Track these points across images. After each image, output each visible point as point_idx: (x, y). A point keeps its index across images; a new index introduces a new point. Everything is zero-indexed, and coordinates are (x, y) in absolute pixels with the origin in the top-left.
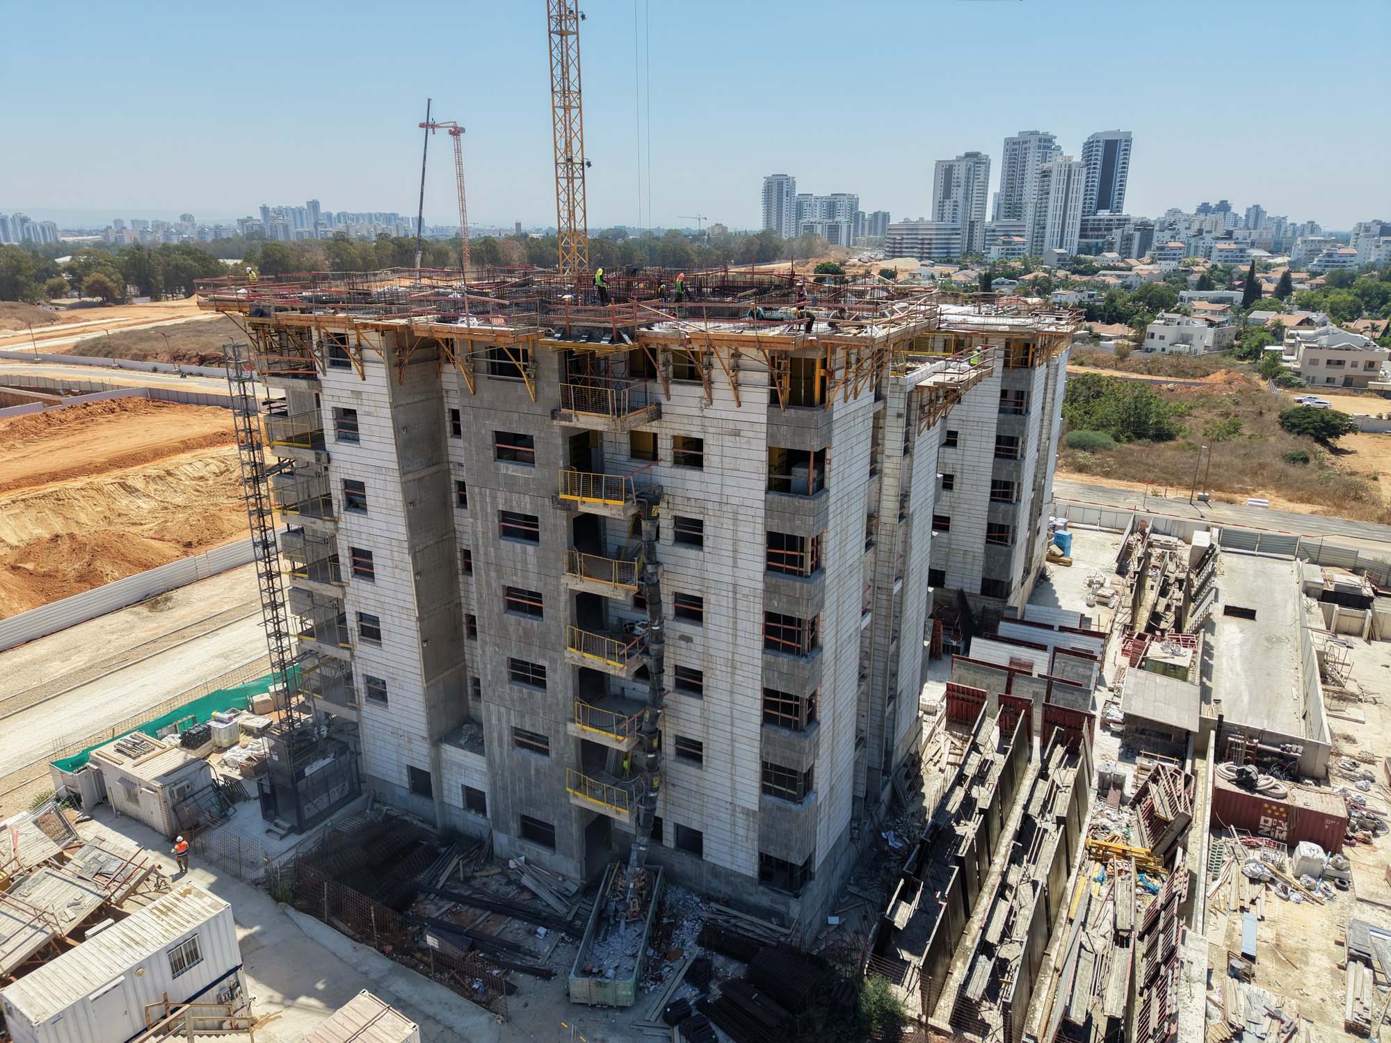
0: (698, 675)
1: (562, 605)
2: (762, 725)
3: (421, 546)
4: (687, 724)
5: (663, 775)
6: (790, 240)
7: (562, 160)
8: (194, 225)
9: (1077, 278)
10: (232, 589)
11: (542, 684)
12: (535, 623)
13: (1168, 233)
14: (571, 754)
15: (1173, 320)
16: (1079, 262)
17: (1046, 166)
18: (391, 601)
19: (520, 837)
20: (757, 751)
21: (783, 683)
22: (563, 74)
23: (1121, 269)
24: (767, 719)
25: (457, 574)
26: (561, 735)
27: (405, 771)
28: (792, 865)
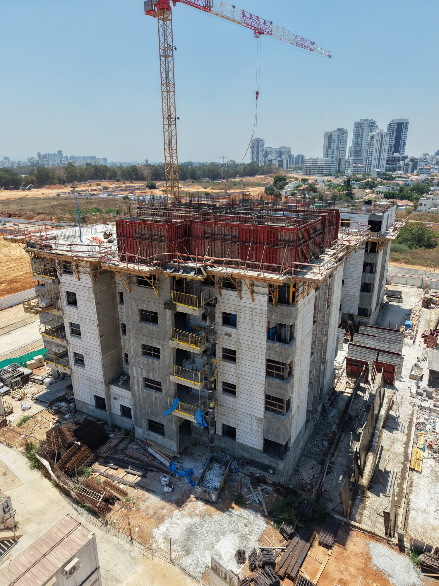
0: (234, 352)
1: (168, 318)
2: (266, 377)
3: (99, 290)
4: (228, 376)
5: (216, 400)
6: (263, 166)
7: (166, 116)
8: (9, 161)
9: (385, 181)
10: (17, 313)
11: (158, 357)
12: (155, 327)
13: (424, 163)
14: (172, 390)
15: (430, 198)
16: (386, 175)
17: (372, 134)
18: (85, 317)
19: (148, 430)
20: (263, 389)
21: (276, 356)
22: (166, 76)
23: (404, 178)
24: (268, 374)
25: (117, 304)
26: (168, 381)
27: (93, 398)
28: (280, 444)
